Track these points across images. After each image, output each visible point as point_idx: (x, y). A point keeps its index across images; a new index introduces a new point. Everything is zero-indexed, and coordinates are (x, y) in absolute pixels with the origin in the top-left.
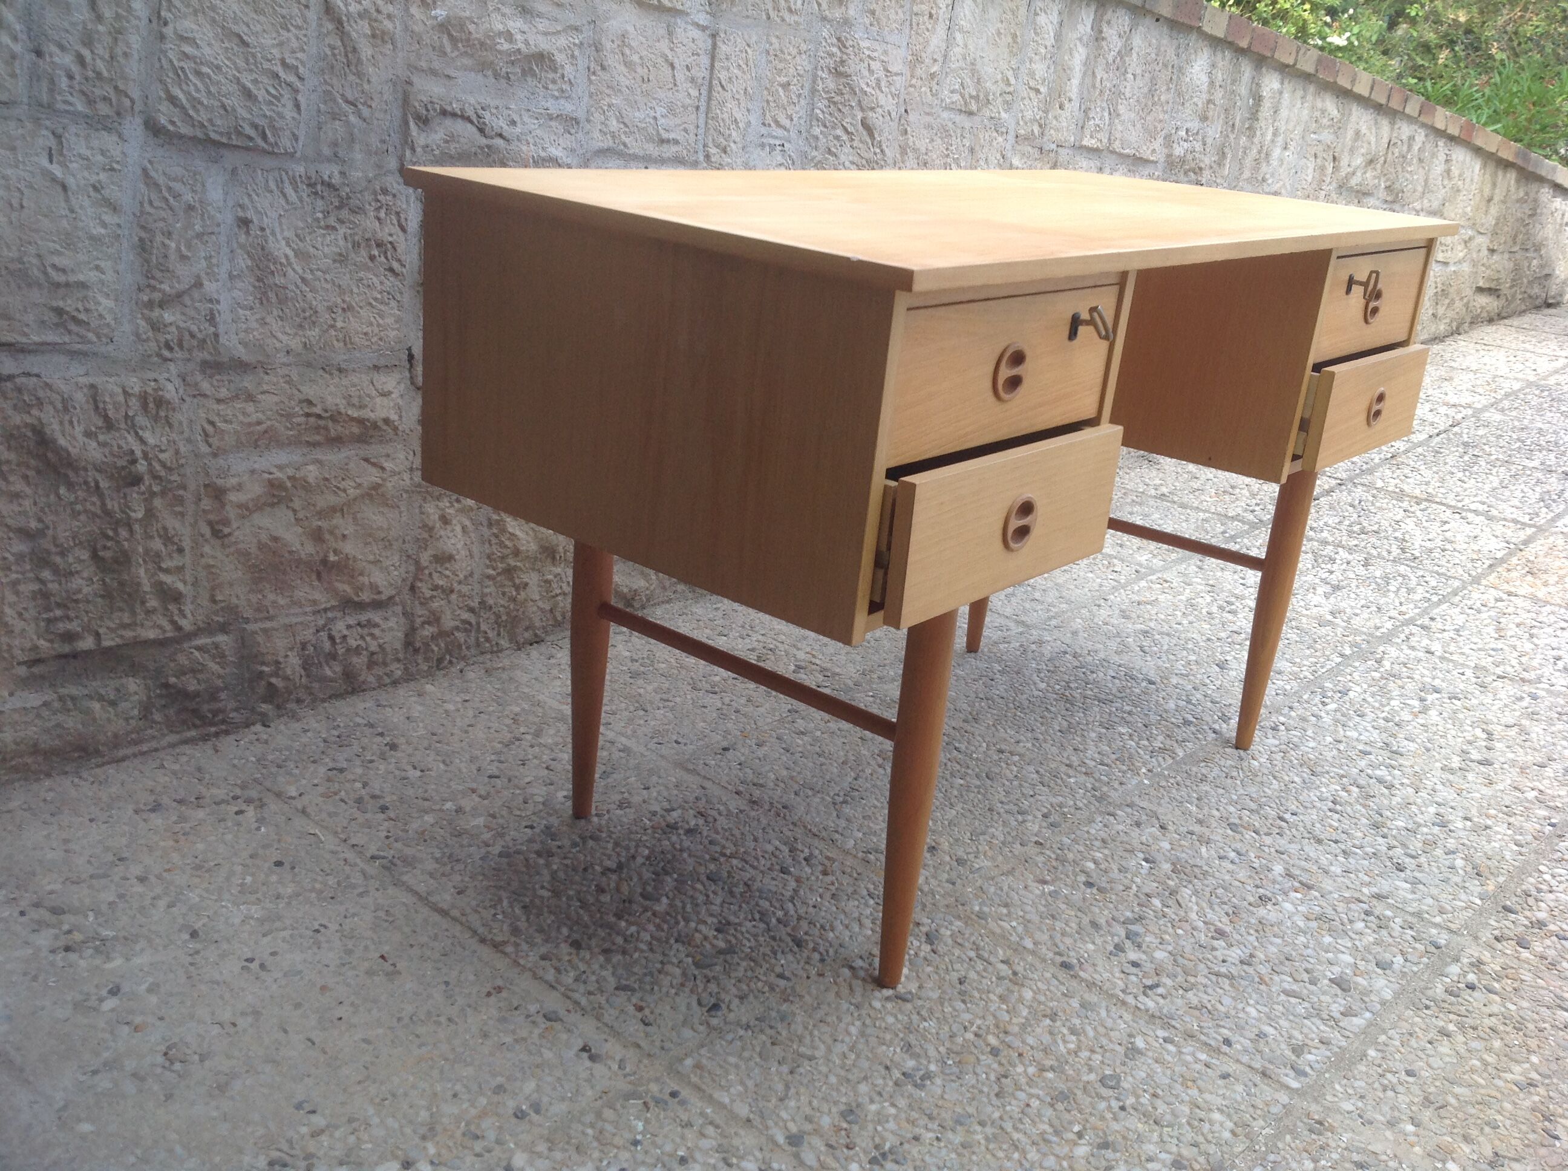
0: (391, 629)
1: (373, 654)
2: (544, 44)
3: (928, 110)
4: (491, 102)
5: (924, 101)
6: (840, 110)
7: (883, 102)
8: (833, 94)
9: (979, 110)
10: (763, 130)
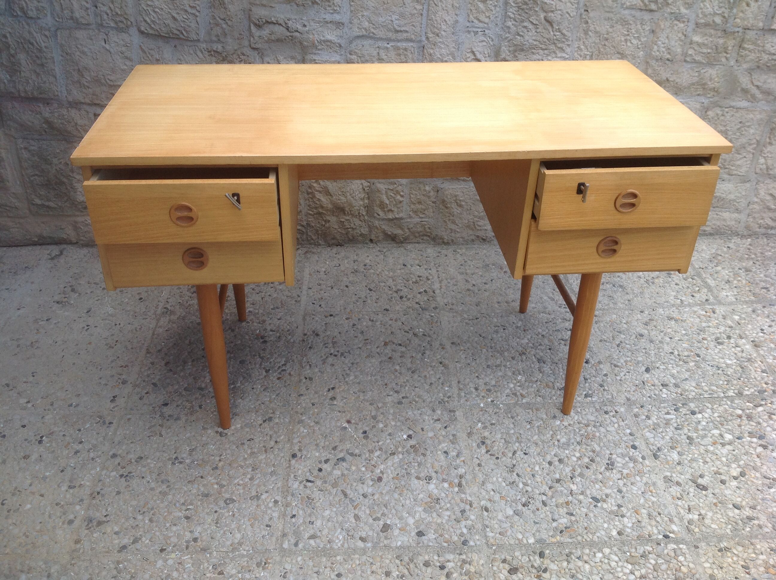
3: (608, 10)
4: (293, 17)
5: (605, 5)
6: (527, 13)
7: (562, 7)
8: (520, 5)
9: (659, 8)
10: (468, 24)
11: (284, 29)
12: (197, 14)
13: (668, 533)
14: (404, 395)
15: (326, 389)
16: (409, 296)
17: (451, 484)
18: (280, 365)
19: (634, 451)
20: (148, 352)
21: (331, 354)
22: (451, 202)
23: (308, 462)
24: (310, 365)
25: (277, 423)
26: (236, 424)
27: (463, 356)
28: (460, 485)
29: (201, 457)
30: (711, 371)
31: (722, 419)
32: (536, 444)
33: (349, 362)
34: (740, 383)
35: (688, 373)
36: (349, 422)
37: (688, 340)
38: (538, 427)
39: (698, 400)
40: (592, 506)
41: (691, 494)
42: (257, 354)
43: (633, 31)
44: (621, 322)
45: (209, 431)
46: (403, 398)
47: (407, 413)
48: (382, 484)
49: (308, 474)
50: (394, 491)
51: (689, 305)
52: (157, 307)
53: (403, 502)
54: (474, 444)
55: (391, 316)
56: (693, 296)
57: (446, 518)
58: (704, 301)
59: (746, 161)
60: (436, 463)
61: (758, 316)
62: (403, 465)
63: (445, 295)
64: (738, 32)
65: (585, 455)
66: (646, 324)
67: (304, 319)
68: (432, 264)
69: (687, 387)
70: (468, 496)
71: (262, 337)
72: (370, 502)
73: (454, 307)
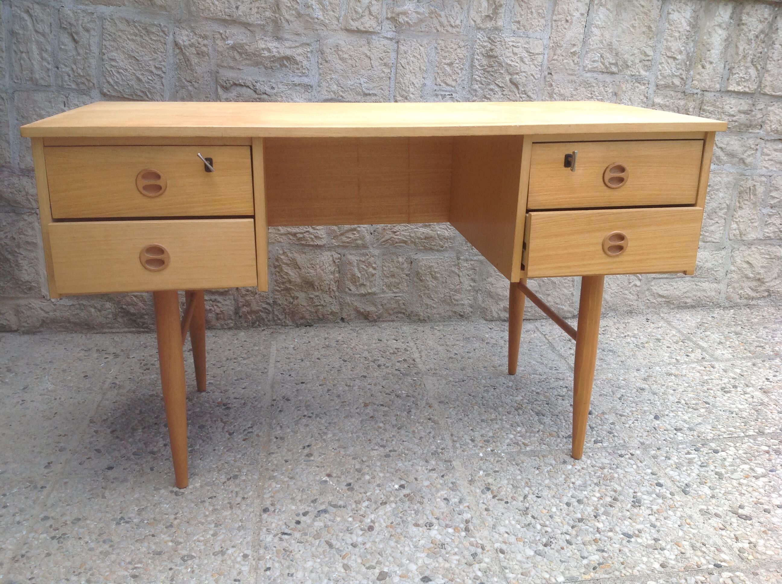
0: (227, 305)
1: (218, 314)
2: (288, 53)
3: (571, 72)
4: (261, 79)
5: (567, 67)
6: (492, 75)
7: (526, 70)
8: (486, 67)
9: (620, 71)
10: (435, 88)
11: (252, 91)
12: (163, 75)
13: (719, 563)
14: (391, 449)
15: (301, 447)
16: (387, 365)
17: (456, 529)
18: (247, 427)
19: (660, 488)
20: (92, 421)
21: (305, 416)
22: (426, 274)
23: (282, 515)
24: (281, 427)
25: (244, 481)
26: (195, 484)
27: (454, 413)
28: (467, 530)
29: (152, 516)
30: (725, 415)
31: (749, 455)
32: (549, 487)
33: (326, 422)
34: (759, 424)
35: (701, 418)
36: (329, 475)
37: (692, 391)
38: (548, 472)
39: (718, 440)
40: (624, 542)
41: (735, 525)
42: (219, 419)
43: (596, 93)
44: (618, 379)
45: (162, 491)
46: (390, 451)
47: (396, 464)
48: (374, 533)
49: (284, 527)
50: (389, 539)
51: (686, 363)
52: (104, 382)
53: (401, 549)
54: (478, 491)
55: (369, 381)
56: (688, 356)
57: (455, 562)
58: (700, 358)
59: (719, 227)
60: (435, 510)
61: (760, 368)
62: (398, 514)
63: (426, 363)
64: (697, 94)
65: (606, 495)
66: (645, 379)
67: (272, 386)
68: (409, 338)
69: (703, 430)
70: (478, 540)
71: (224, 405)
72: (362, 551)
73: (437, 371)
